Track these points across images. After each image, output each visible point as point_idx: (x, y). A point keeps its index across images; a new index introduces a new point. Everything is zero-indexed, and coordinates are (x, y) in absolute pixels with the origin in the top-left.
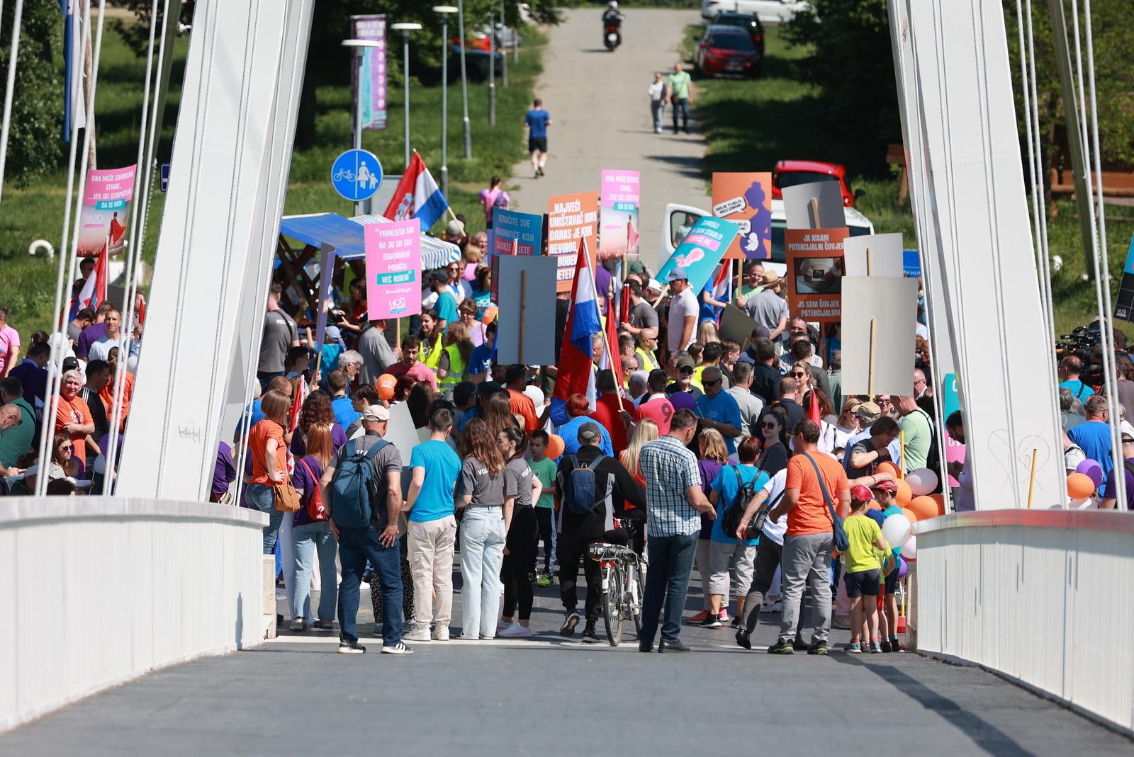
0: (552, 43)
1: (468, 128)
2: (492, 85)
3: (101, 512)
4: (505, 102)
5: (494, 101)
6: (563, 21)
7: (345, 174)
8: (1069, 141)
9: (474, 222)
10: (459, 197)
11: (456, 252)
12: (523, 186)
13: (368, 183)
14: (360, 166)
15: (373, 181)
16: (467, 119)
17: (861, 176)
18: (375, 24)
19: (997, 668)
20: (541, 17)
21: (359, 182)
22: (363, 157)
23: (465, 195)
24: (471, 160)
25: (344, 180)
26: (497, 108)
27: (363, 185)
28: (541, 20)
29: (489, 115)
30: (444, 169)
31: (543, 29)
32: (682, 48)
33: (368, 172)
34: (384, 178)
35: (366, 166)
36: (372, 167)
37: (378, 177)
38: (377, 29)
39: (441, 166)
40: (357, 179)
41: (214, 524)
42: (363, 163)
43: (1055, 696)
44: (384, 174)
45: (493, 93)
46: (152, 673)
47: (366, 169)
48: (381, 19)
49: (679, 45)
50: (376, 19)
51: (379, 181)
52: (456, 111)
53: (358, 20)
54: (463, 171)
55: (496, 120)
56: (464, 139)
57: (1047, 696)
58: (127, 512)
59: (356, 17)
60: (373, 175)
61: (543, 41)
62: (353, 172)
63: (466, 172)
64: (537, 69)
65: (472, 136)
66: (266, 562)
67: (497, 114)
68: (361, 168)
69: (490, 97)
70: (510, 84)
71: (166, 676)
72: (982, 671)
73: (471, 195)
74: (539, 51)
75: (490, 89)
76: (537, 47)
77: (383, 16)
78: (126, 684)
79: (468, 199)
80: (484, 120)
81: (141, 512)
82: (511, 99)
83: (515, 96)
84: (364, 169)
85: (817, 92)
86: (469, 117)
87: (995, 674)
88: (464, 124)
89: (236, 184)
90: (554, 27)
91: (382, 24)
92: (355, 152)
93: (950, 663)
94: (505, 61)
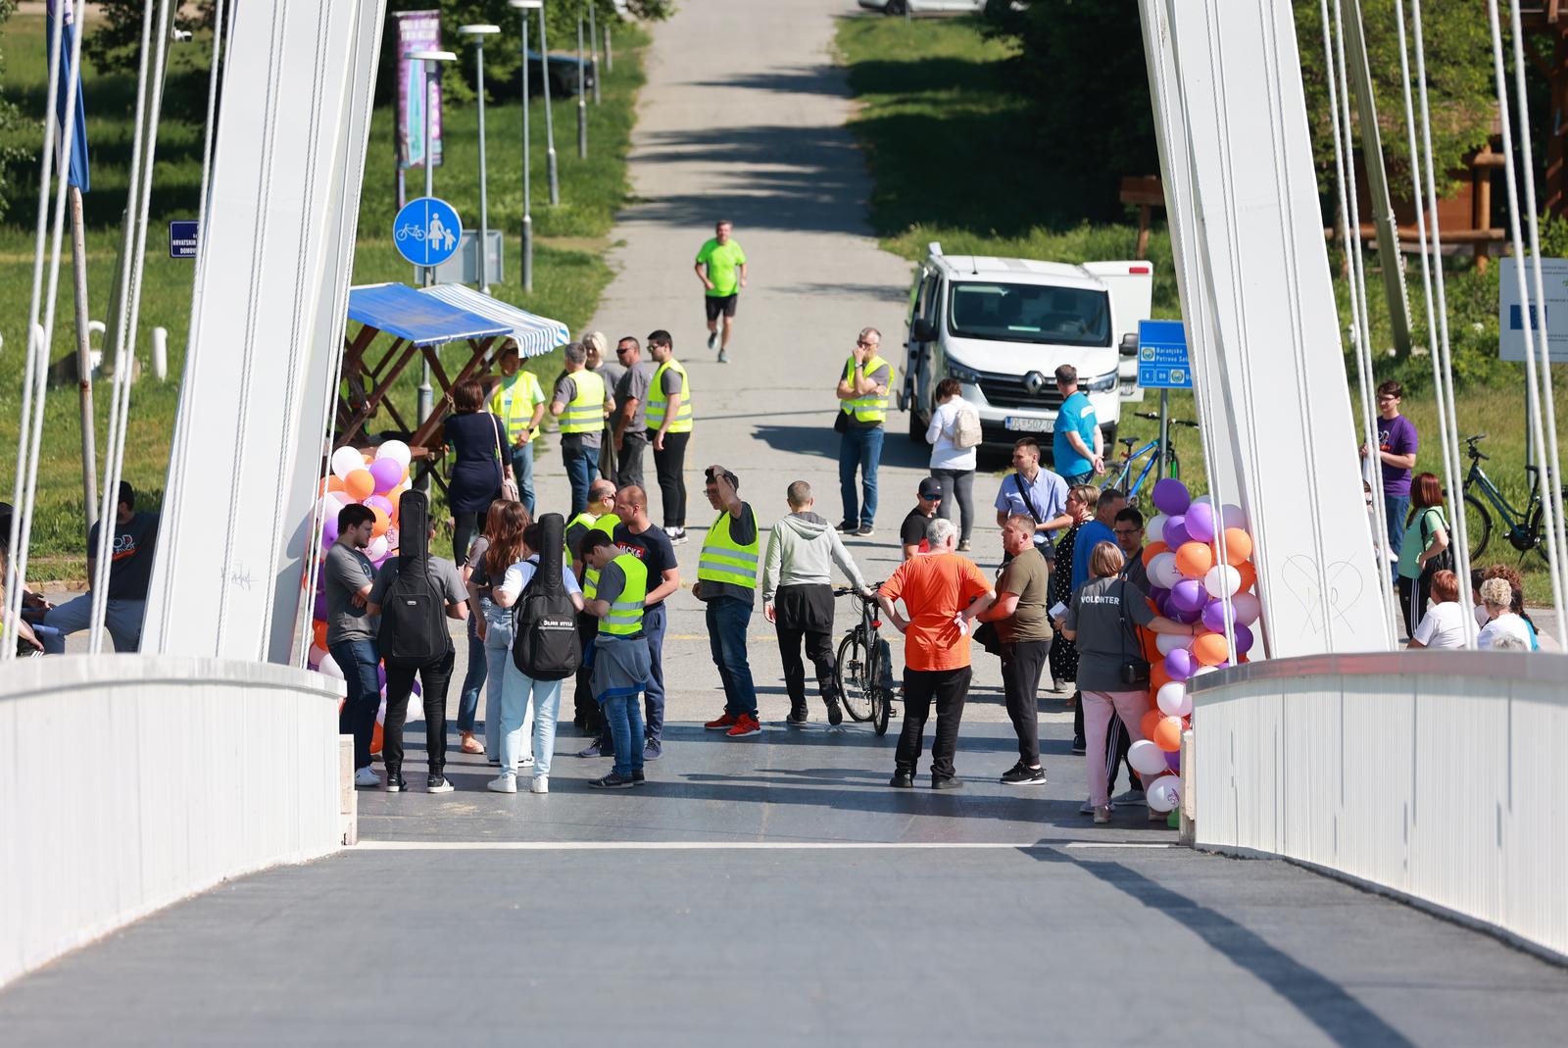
0: (656, 44)
1: (554, 163)
2: (582, 104)
3: (169, 676)
4: (599, 126)
5: (584, 125)
6: (671, 14)
7: (412, 231)
8: (1368, 170)
9: (569, 290)
10: (544, 257)
11: (563, 332)
12: (630, 240)
13: (442, 242)
14: (431, 219)
15: (450, 239)
16: (552, 151)
17: (1086, 221)
18: (424, 23)
19: (1309, 859)
20: (643, 9)
21: (430, 241)
22: (435, 207)
23: (553, 254)
24: (559, 205)
25: (411, 239)
26: (588, 133)
27: (436, 246)
28: (641, 13)
29: (579, 142)
30: (527, 219)
31: (643, 25)
32: (834, 47)
33: (442, 228)
34: (464, 234)
35: (439, 219)
36: (448, 220)
37: (456, 234)
38: (429, 30)
39: (524, 215)
40: (427, 237)
41: (287, 691)
42: (436, 216)
43: (1390, 889)
44: (464, 228)
45: (584, 114)
46: (226, 883)
47: (439, 223)
48: (433, 17)
49: (829, 44)
50: (426, 16)
51: (457, 241)
52: (539, 140)
53: (402, 18)
54: (548, 220)
55: (589, 151)
56: (549, 177)
57: (1377, 890)
58: (197, 676)
59: (399, 14)
60: (449, 231)
61: (645, 41)
62: (422, 227)
63: (552, 223)
64: (638, 79)
65: (560, 174)
66: (342, 745)
67: (589, 141)
68: (433, 223)
69: (579, 120)
70: (603, 101)
71: (245, 886)
72: (1286, 864)
73: (561, 254)
74: (638, 54)
75: (579, 108)
76: (636, 50)
77: (435, 12)
78: (200, 896)
79: (557, 259)
80: (572, 151)
81: (212, 677)
82: (605, 121)
83: (611, 117)
84: (436, 223)
85: (1021, 104)
86: (555, 148)
87: (1305, 867)
88: (548, 157)
89: (303, 249)
90: (660, 22)
91: (434, 24)
92: (425, 200)
93: (1243, 858)
94: (596, 70)
